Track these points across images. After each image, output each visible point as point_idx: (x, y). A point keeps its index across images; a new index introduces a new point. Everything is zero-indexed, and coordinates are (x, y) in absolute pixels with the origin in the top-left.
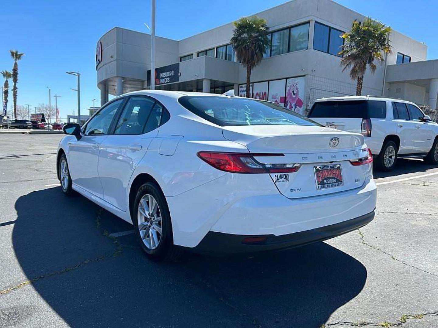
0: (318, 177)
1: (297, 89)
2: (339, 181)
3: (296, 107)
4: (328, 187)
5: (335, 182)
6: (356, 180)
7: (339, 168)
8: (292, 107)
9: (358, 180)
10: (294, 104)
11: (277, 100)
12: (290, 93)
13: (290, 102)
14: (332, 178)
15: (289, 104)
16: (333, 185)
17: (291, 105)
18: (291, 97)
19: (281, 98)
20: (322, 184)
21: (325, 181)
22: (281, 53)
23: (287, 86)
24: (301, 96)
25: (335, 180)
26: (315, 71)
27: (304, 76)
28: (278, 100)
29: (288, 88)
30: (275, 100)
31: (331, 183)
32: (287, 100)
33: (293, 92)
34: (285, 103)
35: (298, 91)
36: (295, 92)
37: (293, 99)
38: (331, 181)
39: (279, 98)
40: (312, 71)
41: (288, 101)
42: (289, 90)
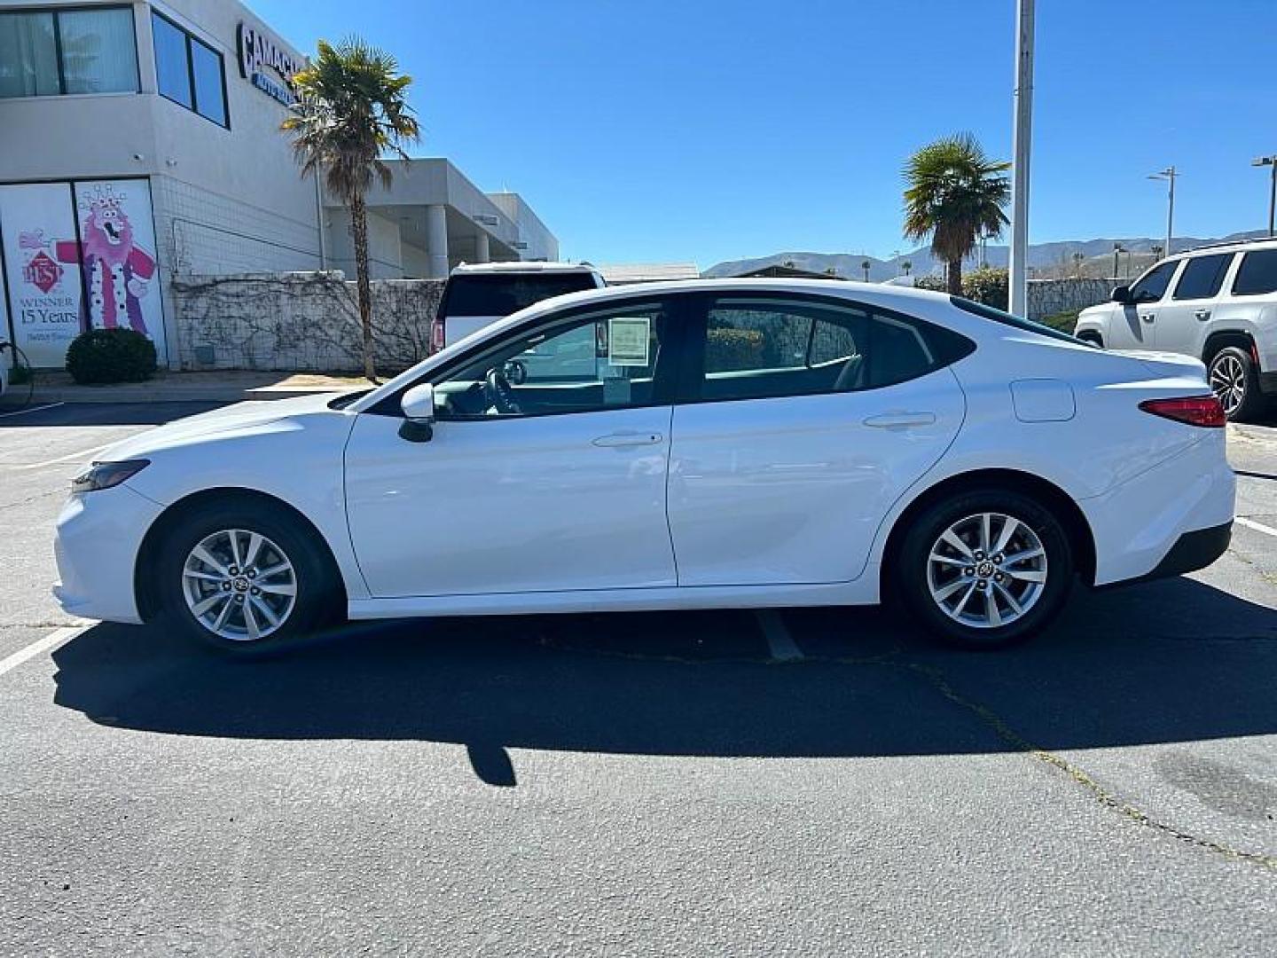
1: (122, 218)
3: (128, 278)
8: (115, 277)
10: (120, 266)
11: (47, 254)
12: (94, 232)
13: (101, 260)
15: (98, 266)
17: (106, 271)
18: (103, 243)
19: (60, 246)
22: (28, 89)
23: (79, 206)
24: (142, 240)
26: (175, 164)
27: (147, 177)
28: (52, 254)
29: (84, 215)
30: (36, 252)
32: (87, 254)
33: (108, 226)
34: (81, 263)
35: (127, 225)
36: (116, 228)
37: (115, 252)
39: (54, 243)
40: (168, 163)
41: (92, 256)
42: (91, 220)
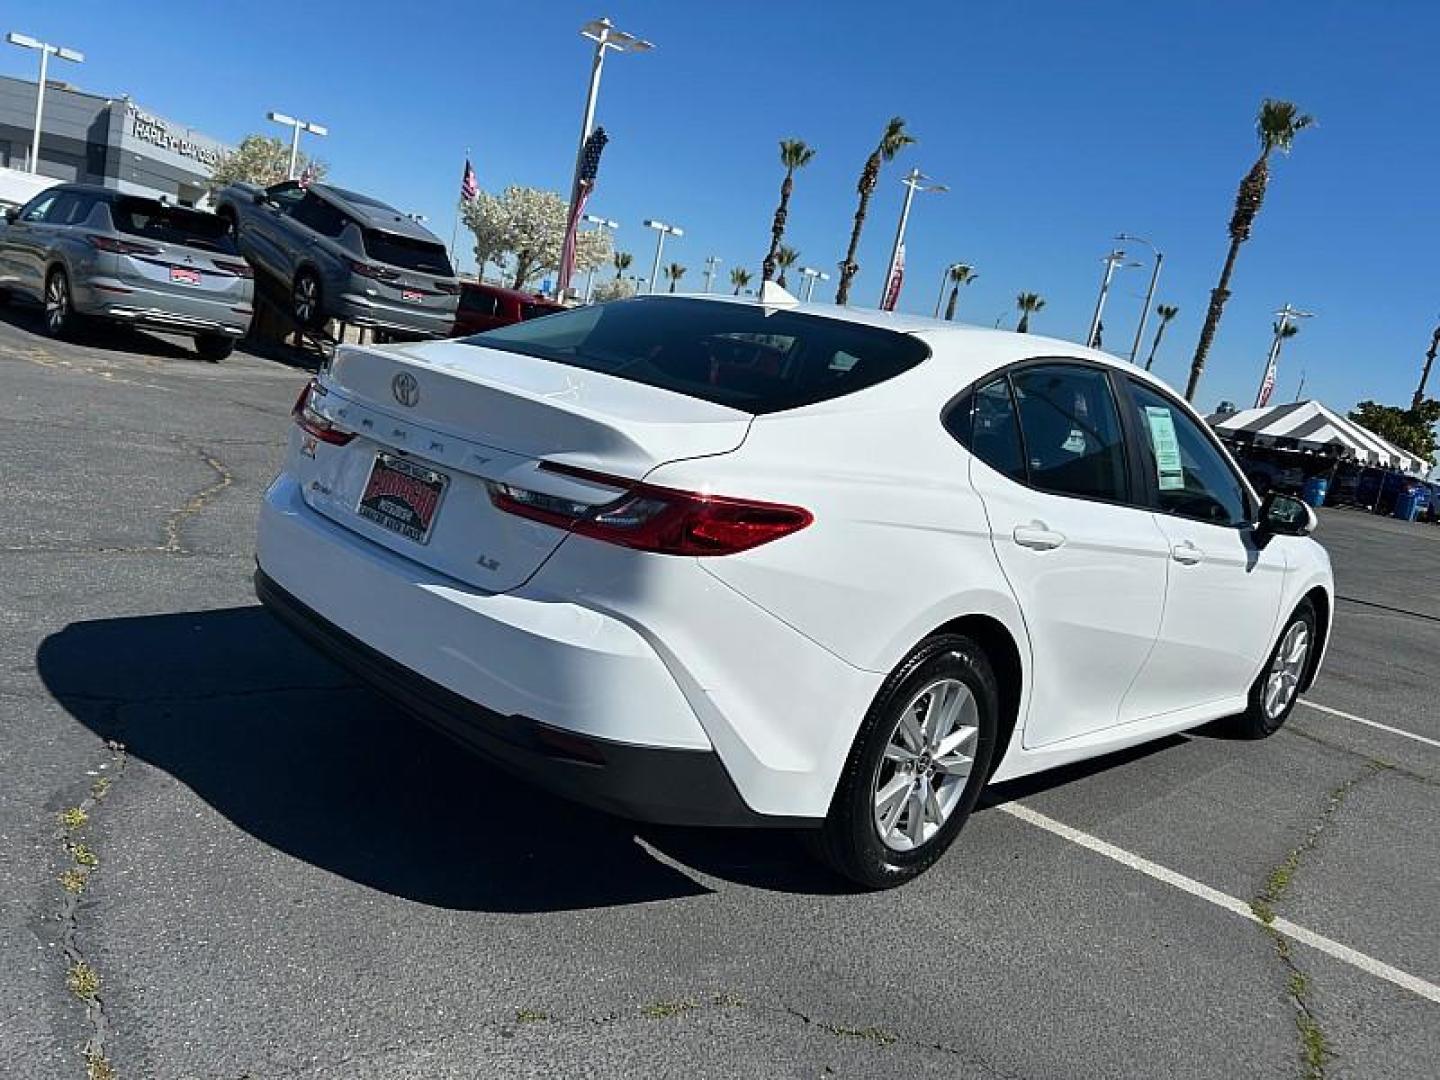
0: (373, 483)
2: (417, 525)
4: (377, 521)
5: (404, 521)
6: (482, 558)
7: (437, 487)
9: (493, 565)
14: (405, 505)
16: (395, 523)
20: (370, 503)
21: (383, 503)
25: (408, 516)
31: (391, 516)
38: (399, 511)
